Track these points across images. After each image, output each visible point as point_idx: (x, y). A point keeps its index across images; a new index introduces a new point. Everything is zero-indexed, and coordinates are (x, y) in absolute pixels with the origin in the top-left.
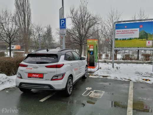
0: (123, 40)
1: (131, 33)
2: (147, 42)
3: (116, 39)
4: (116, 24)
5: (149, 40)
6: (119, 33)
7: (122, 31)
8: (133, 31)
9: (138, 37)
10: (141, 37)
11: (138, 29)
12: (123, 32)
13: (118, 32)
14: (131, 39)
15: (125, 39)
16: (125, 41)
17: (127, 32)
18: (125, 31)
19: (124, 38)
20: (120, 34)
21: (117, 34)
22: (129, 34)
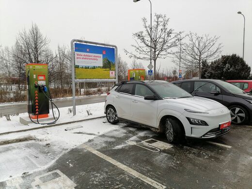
0: (86, 68)
1: (94, 59)
2: (111, 72)
3: (77, 67)
4: (75, 44)
5: (111, 70)
6: (80, 58)
7: (84, 55)
8: (96, 57)
9: (101, 65)
10: (105, 67)
11: (101, 55)
12: (85, 57)
13: (78, 57)
14: (94, 68)
15: (88, 68)
16: (88, 70)
17: (90, 58)
18: (87, 56)
19: (87, 65)
20: (81, 60)
21: (77, 58)
22: (91, 60)
